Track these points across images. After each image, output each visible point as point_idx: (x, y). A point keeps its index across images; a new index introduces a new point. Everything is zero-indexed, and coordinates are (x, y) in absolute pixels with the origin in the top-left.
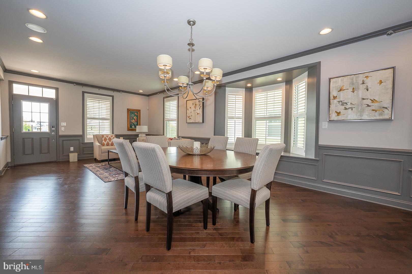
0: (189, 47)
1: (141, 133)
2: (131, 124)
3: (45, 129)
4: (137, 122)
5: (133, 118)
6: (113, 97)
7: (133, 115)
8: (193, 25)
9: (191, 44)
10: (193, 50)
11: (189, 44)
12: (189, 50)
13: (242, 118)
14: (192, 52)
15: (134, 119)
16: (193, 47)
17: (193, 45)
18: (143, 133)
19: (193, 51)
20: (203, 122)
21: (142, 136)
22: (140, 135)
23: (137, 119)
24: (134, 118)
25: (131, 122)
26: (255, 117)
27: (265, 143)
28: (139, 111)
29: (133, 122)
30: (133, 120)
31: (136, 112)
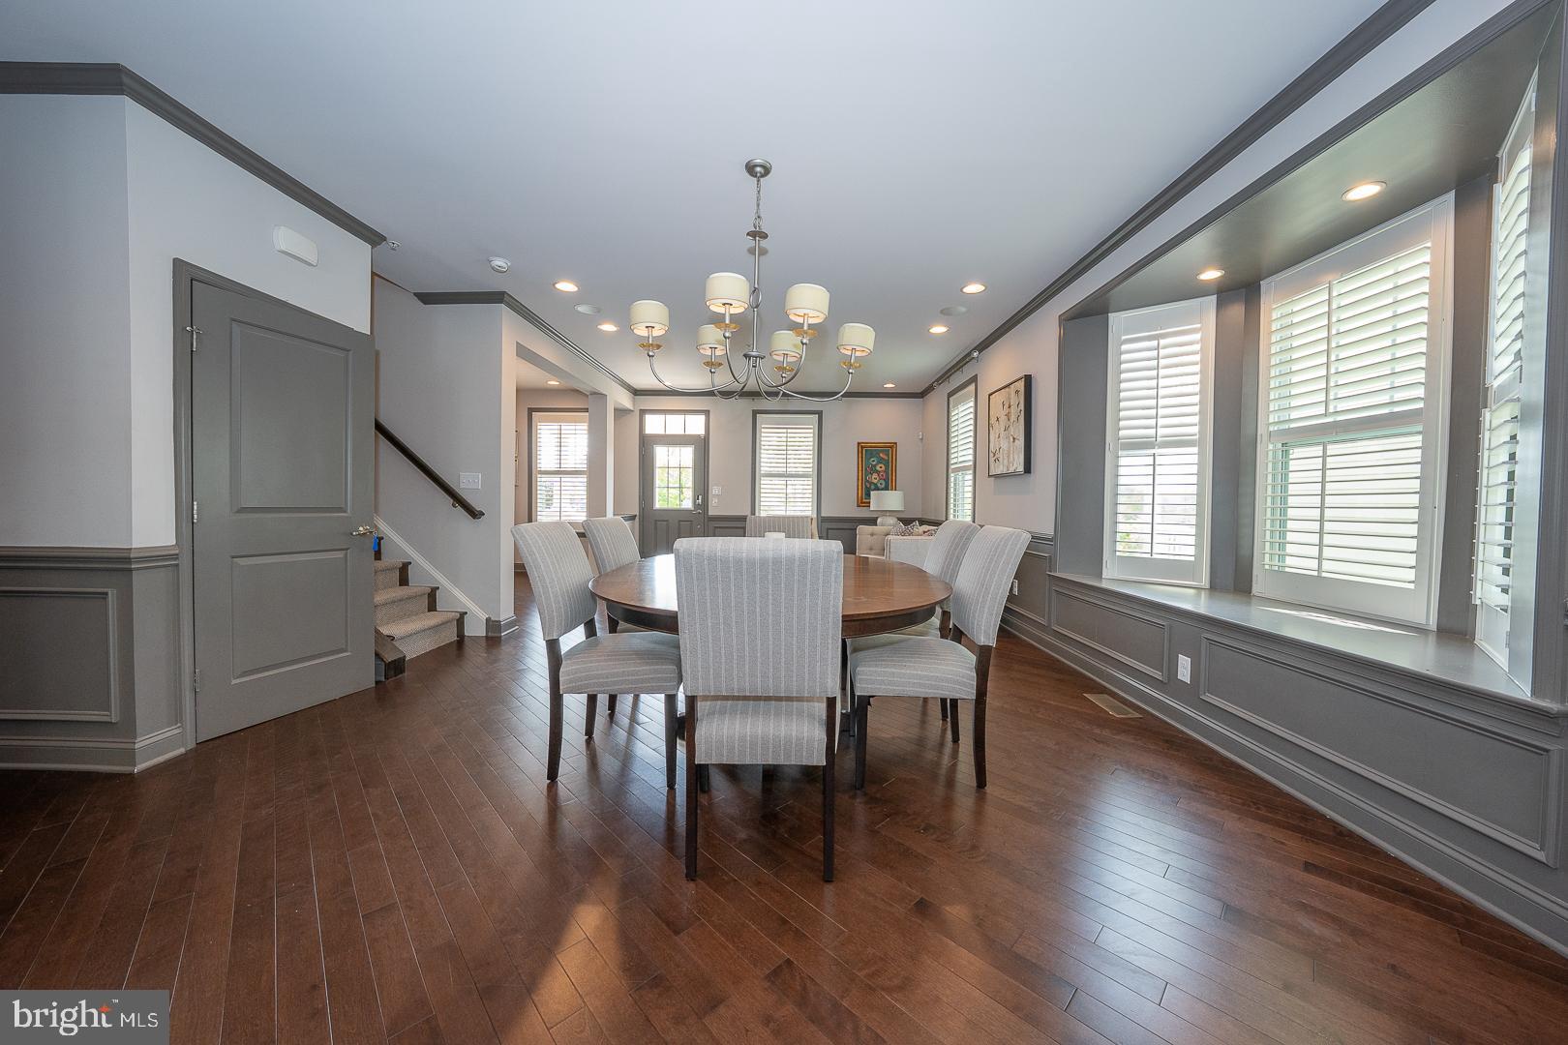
0: (750, 242)
1: (885, 513)
2: (866, 487)
3: (688, 504)
4: (886, 480)
5: (873, 470)
6: (820, 414)
7: (873, 461)
8: (762, 176)
9: (757, 234)
10: (763, 252)
11: (753, 234)
12: (752, 251)
13: (1200, 443)
14: (761, 258)
15: (878, 472)
16: (764, 243)
17: (764, 236)
18: (892, 512)
19: (763, 255)
20: (1028, 469)
21: (887, 523)
22: (879, 520)
23: (886, 471)
24: (878, 468)
25: (868, 481)
26: (1271, 429)
27: (1316, 567)
28: (893, 446)
29: (875, 481)
30: (875, 475)
31: (882, 451)
